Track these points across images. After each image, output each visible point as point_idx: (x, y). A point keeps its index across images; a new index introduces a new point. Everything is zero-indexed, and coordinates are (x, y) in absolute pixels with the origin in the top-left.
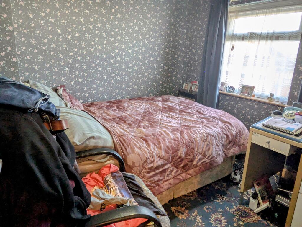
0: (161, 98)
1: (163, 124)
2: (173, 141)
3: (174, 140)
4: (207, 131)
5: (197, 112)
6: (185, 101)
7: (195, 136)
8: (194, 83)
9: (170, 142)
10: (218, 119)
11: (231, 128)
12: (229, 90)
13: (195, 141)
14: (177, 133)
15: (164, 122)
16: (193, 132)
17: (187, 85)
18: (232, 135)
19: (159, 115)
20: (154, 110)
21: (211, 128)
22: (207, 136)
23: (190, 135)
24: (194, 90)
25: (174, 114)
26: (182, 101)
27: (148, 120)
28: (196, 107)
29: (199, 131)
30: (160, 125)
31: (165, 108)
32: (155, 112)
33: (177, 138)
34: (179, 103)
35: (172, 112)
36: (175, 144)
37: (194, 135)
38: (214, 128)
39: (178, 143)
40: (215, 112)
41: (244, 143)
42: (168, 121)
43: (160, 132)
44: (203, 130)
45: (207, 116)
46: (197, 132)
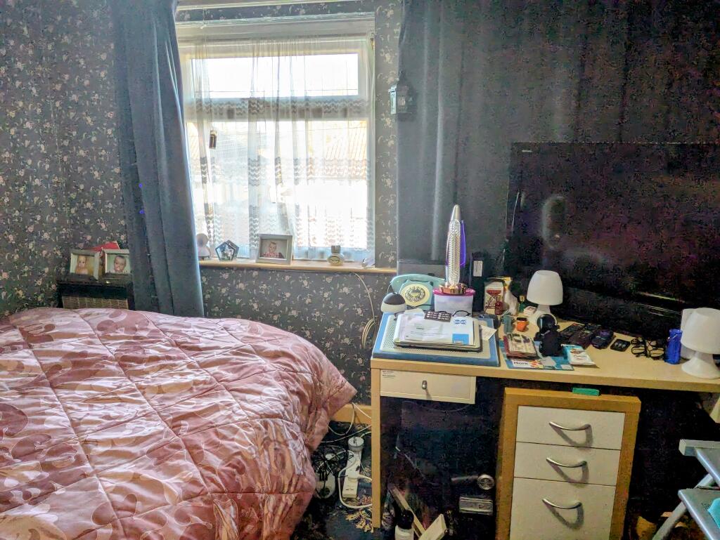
0: (17, 332)
1: (97, 442)
2: (186, 506)
3: (189, 497)
4: (257, 408)
5: (177, 349)
6: (115, 320)
7: (237, 444)
8: (107, 251)
9: (182, 517)
10: (251, 352)
11: (297, 369)
12: (224, 254)
13: (245, 460)
14: (181, 462)
15: (95, 431)
16: (224, 432)
17: (82, 258)
18: (306, 386)
19: (53, 406)
20: (16, 389)
21: (259, 393)
22: (266, 425)
23: (225, 449)
24: (113, 272)
25: (106, 383)
26: (102, 323)
27: (23, 449)
28: (165, 331)
29: (237, 418)
30: (87, 451)
31: (57, 367)
32: (27, 400)
33: (194, 482)
34: (100, 333)
35: (93, 374)
36: (198, 512)
37: (233, 440)
38: (266, 390)
39: (205, 502)
40: (226, 329)
41: (331, 393)
42: (106, 422)
43: (118, 490)
44: (243, 408)
45: (215, 352)
46: (235, 425)
